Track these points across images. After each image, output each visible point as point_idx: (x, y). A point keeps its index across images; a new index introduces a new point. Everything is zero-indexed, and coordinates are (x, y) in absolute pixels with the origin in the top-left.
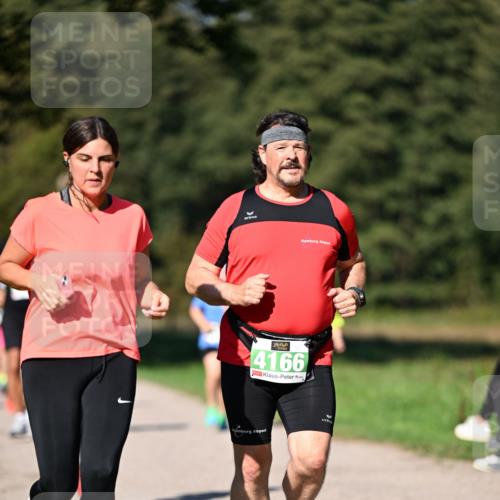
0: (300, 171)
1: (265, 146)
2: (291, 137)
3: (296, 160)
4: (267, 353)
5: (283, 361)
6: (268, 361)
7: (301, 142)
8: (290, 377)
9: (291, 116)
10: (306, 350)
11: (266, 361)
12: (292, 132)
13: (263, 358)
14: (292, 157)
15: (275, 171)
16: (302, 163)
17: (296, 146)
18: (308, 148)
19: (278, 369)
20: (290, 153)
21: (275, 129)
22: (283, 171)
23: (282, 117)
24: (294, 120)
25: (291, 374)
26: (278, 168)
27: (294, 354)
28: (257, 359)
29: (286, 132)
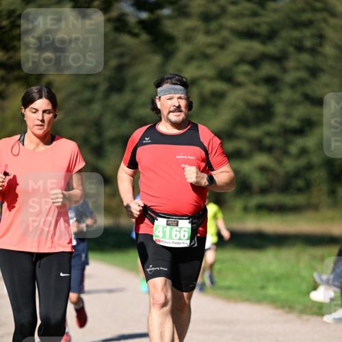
0: (182, 114)
1: (160, 97)
2: (176, 92)
3: (179, 107)
4: (164, 228)
5: (174, 233)
6: (164, 233)
7: (182, 96)
8: (178, 243)
9: (177, 77)
10: (190, 226)
11: (163, 232)
12: (176, 89)
13: (161, 232)
14: (177, 105)
15: (165, 113)
16: (183, 109)
17: (180, 98)
18: (188, 99)
19: (171, 238)
20: (175, 102)
21: (166, 86)
22: (171, 114)
23: (171, 78)
24: (179, 80)
25: (179, 241)
26: (167, 112)
27: (181, 228)
28: (157, 231)
29: (173, 89)
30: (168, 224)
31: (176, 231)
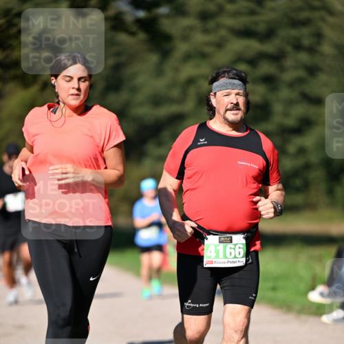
0: (240, 112)
1: (215, 93)
2: (233, 87)
3: (237, 104)
4: (216, 247)
5: (228, 251)
7: (241, 91)
8: (234, 262)
9: (235, 72)
10: (244, 241)
11: (216, 252)
12: (234, 84)
13: (213, 251)
14: (235, 102)
15: (222, 112)
16: (242, 106)
17: (237, 94)
18: (246, 95)
19: (225, 256)
20: (233, 99)
21: (222, 81)
22: (228, 112)
23: (228, 72)
24: (237, 75)
25: (235, 260)
26: (224, 110)
27: (235, 245)
28: (209, 251)
29: (230, 84)
30: (220, 242)
31: (231, 248)
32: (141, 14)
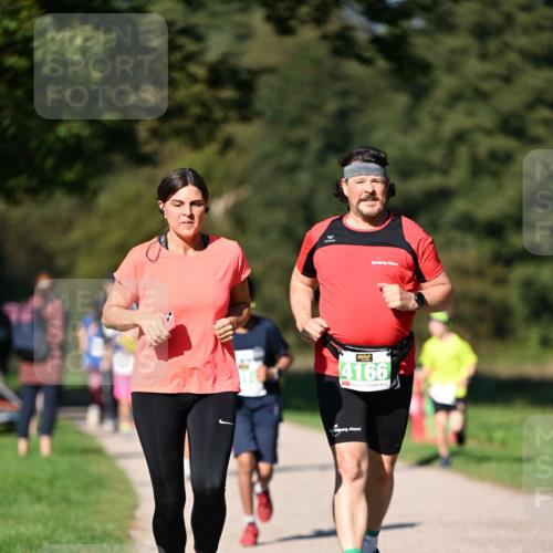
0: (378, 203)
1: (347, 180)
2: (369, 171)
3: (373, 193)
4: (352, 365)
7: (378, 178)
8: (375, 385)
10: (389, 359)
11: (352, 372)
12: (369, 168)
14: (370, 190)
15: (355, 203)
16: (379, 196)
17: (374, 181)
18: (385, 181)
19: (364, 379)
20: (368, 187)
21: (355, 165)
22: (362, 203)
23: (362, 154)
24: (373, 156)
25: (376, 382)
26: (357, 200)
27: (376, 364)
28: (344, 370)
29: (365, 168)
30: (358, 360)
31: (371, 368)
32: (381, 29)
